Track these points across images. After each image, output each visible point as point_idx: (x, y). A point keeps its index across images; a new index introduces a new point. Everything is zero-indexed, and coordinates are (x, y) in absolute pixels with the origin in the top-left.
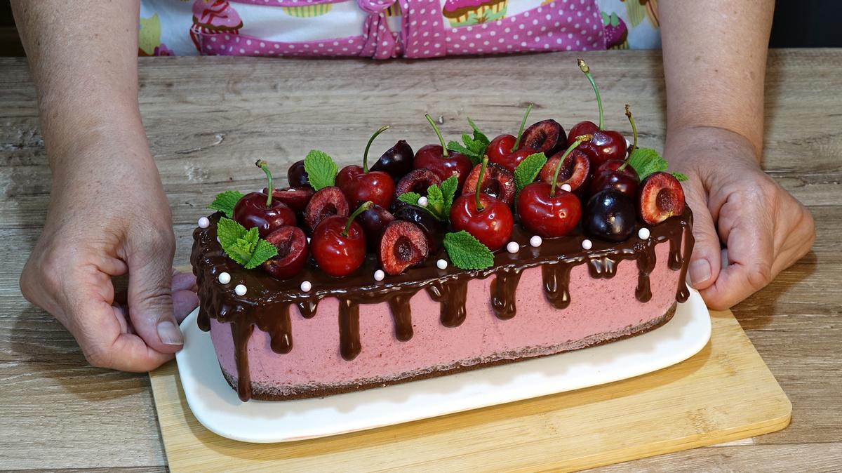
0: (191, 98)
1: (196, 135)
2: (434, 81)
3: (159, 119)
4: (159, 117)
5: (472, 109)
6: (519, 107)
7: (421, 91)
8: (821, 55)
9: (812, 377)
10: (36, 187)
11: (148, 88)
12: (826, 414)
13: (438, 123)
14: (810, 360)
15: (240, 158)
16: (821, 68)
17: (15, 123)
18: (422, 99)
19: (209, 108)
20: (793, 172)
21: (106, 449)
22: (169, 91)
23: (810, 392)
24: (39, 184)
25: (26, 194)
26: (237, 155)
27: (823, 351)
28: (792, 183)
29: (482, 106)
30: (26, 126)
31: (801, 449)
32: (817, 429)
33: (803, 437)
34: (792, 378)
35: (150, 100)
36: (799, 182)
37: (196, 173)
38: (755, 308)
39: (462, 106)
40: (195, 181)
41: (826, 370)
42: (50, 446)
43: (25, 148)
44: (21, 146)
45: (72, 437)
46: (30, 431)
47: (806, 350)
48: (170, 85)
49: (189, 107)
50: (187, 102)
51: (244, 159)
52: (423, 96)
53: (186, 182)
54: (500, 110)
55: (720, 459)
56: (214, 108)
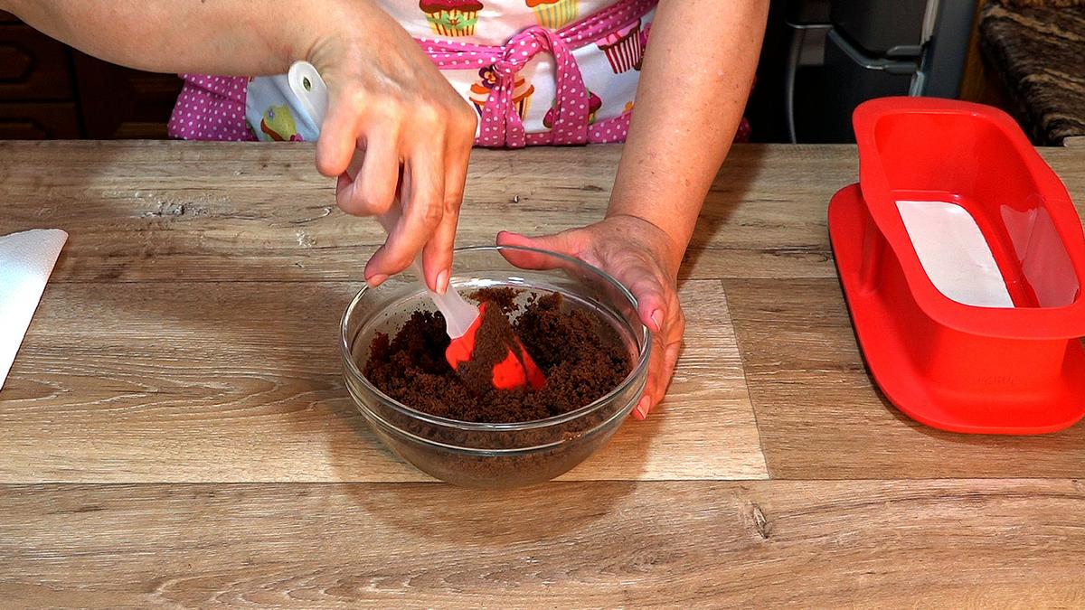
0: (305, 177)
1: (308, 208)
2: (512, 166)
3: (278, 194)
4: (277, 192)
5: (543, 191)
6: (584, 189)
7: (500, 175)
8: (848, 150)
9: (824, 424)
10: (171, 248)
11: (269, 168)
12: (835, 455)
13: (514, 202)
14: (823, 409)
15: (344, 228)
16: (847, 161)
17: (156, 195)
18: (501, 182)
19: (320, 186)
20: (817, 249)
21: (217, 467)
22: (287, 170)
23: (822, 436)
24: (173, 245)
25: (162, 254)
26: (340, 225)
27: (834, 402)
28: (817, 258)
29: (552, 188)
30: (165, 198)
31: (810, 484)
32: (825, 468)
33: (814, 474)
34: (807, 424)
35: (271, 178)
36: (822, 258)
37: (306, 239)
38: (777, 364)
39: (535, 188)
40: (305, 246)
41: (835, 418)
42: (169, 464)
43: (163, 216)
44: (160, 214)
45: (188, 456)
46: (153, 451)
47: (820, 401)
48: (288, 166)
49: (304, 184)
50: (302, 180)
51: (348, 229)
52: (502, 179)
53: (296, 247)
54: (567, 192)
55: (740, 492)
56: (324, 185)
